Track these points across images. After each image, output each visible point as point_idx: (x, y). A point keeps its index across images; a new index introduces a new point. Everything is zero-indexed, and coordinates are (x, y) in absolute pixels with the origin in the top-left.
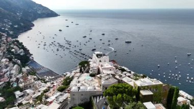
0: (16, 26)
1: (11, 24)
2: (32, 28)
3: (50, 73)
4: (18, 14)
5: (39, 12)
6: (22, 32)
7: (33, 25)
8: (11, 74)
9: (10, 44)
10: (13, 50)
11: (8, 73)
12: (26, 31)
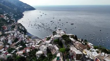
0: (16, 16)
1: (13, 15)
2: (23, 16)
3: (37, 38)
4: (15, 9)
5: (25, 8)
6: (19, 19)
7: (23, 15)
8: (22, 38)
9: (18, 25)
10: (20, 28)
11: (21, 37)
12: (20, 18)
